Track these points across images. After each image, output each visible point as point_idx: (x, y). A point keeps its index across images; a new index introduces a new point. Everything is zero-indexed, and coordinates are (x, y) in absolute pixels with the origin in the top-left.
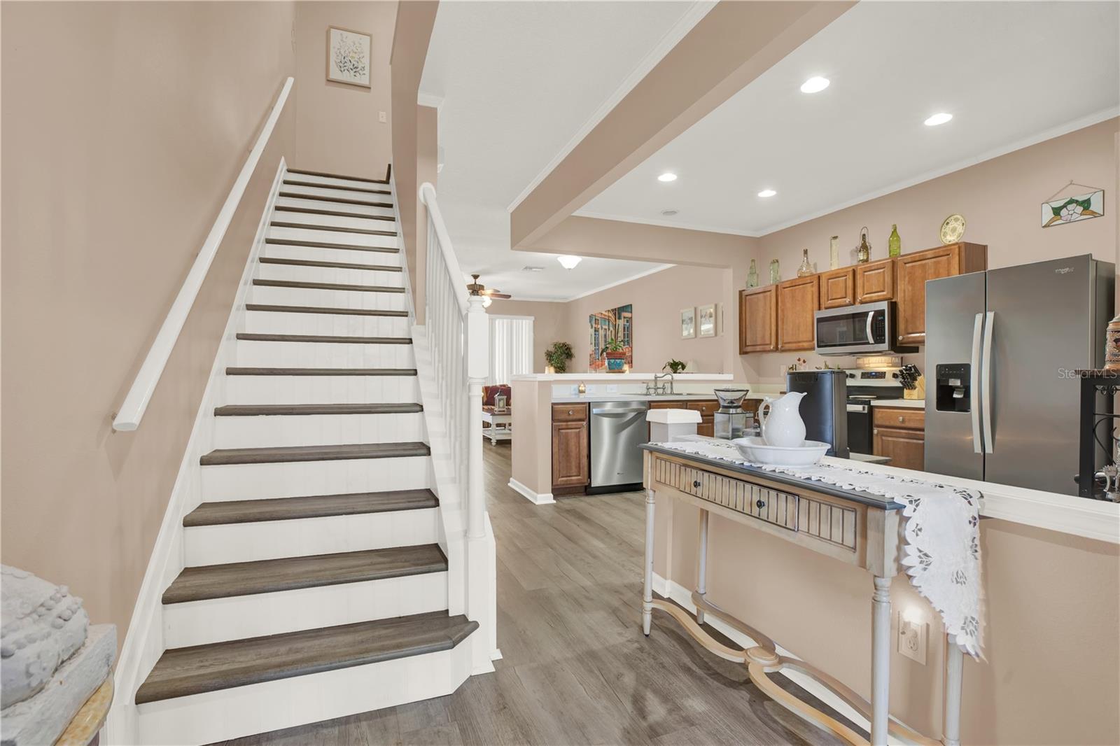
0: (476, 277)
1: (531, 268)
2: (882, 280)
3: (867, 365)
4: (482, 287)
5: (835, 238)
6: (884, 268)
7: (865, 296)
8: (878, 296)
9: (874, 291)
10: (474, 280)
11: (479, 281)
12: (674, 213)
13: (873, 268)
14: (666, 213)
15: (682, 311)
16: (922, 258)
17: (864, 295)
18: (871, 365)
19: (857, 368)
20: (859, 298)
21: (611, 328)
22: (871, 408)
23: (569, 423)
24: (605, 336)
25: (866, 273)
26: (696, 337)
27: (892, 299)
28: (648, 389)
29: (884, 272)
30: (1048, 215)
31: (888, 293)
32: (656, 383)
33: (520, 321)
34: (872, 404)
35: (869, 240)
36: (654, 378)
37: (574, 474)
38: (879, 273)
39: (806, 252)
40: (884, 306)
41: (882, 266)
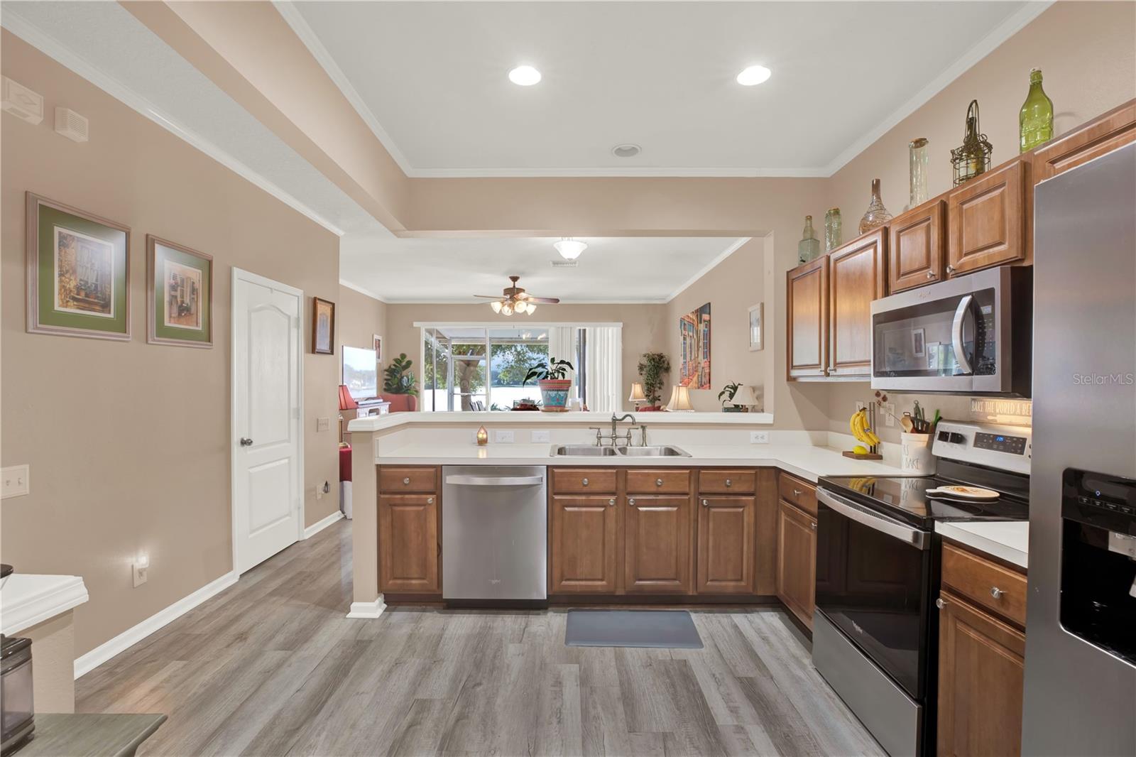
0: (515, 279)
2: (997, 216)
3: (990, 418)
4: (522, 290)
5: (920, 143)
6: (1003, 185)
7: (964, 259)
8: (989, 256)
9: (980, 245)
10: (513, 283)
11: (519, 284)
13: (979, 191)
15: (750, 310)
17: (960, 257)
18: (1000, 419)
19: (972, 422)
20: (952, 264)
21: (695, 337)
22: (937, 543)
23: (407, 496)
25: (965, 206)
26: (763, 348)
27: (1022, 260)
28: (599, 438)
29: (1002, 194)
31: (1010, 247)
32: (614, 429)
35: (983, 129)
37: (416, 576)
38: (991, 199)
39: (876, 187)
41: (998, 182)
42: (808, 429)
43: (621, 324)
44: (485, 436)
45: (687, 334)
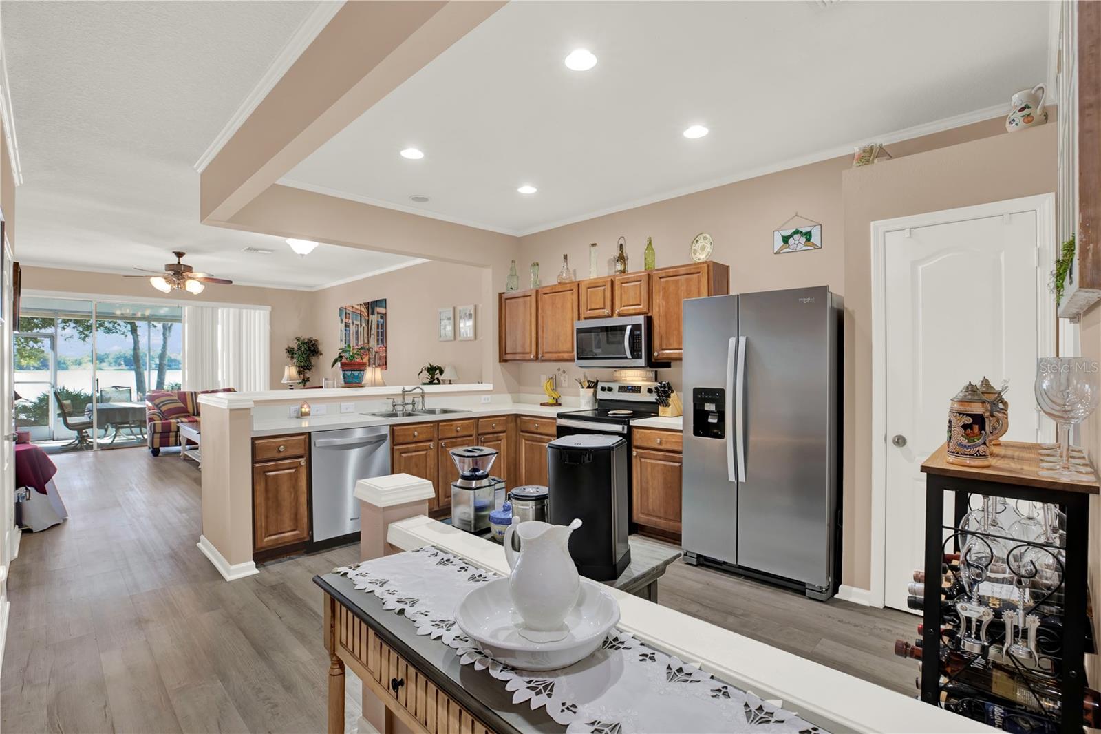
0: (180, 255)
1: (256, 250)
2: (638, 293)
3: (623, 379)
4: (189, 269)
5: (594, 245)
6: (641, 281)
7: (623, 308)
8: (635, 309)
9: (631, 304)
10: (177, 258)
11: (184, 261)
12: (424, 199)
13: (630, 280)
14: (416, 199)
15: (440, 310)
16: (675, 274)
17: (621, 307)
18: (628, 379)
19: (615, 381)
20: (617, 310)
21: (364, 325)
22: (630, 428)
23: (280, 462)
24: (357, 332)
25: (623, 285)
26: (455, 339)
27: (647, 313)
28: (394, 406)
29: (640, 285)
30: (779, 243)
31: (644, 307)
32: (404, 398)
33: (253, 311)
34: (631, 424)
35: (626, 250)
36: (401, 393)
37: (289, 529)
38: (636, 285)
39: (566, 257)
40: (641, 320)
41: (639, 279)
42: (510, 393)
43: (270, 308)
44: (307, 410)
45: (350, 321)
